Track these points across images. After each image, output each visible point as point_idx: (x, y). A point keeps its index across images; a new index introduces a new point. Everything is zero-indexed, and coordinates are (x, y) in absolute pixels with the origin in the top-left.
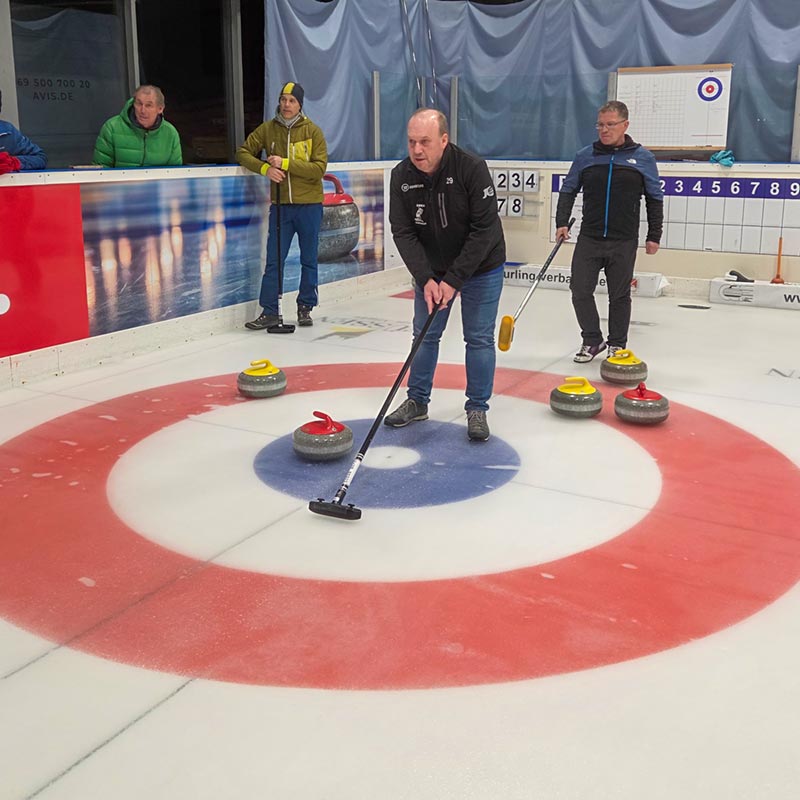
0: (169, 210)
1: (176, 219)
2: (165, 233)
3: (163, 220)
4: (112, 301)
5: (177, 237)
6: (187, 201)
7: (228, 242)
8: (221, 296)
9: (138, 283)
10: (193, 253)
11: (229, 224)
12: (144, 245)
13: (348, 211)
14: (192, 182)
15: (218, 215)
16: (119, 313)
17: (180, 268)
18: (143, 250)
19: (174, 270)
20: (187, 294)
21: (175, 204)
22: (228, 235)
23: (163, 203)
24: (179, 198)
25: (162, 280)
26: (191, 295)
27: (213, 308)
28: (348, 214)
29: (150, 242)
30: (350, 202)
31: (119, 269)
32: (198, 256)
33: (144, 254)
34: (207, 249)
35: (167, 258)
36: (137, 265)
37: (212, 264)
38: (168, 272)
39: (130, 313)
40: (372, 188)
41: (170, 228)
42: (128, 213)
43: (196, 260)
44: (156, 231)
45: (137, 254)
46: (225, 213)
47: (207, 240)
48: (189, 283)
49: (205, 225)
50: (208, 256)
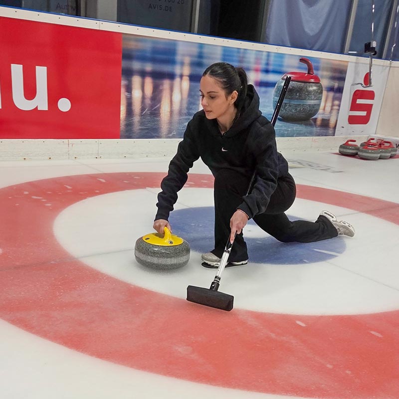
0: (182, 64)
1: (187, 71)
2: (177, 80)
3: (177, 70)
4: (136, 119)
5: (186, 84)
6: (196, 59)
9: (155, 110)
12: (162, 84)
13: (315, 88)
14: (201, 46)
16: (140, 127)
17: (185, 105)
18: (161, 88)
19: (181, 106)
21: (187, 60)
23: (178, 58)
24: (191, 56)
25: (171, 112)
28: (314, 90)
29: (166, 83)
30: (317, 81)
31: (143, 98)
33: (161, 91)
35: (177, 97)
36: (156, 97)
38: (176, 107)
39: (148, 129)
40: (337, 75)
41: (181, 76)
42: (153, 60)
44: (171, 76)
45: (157, 90)
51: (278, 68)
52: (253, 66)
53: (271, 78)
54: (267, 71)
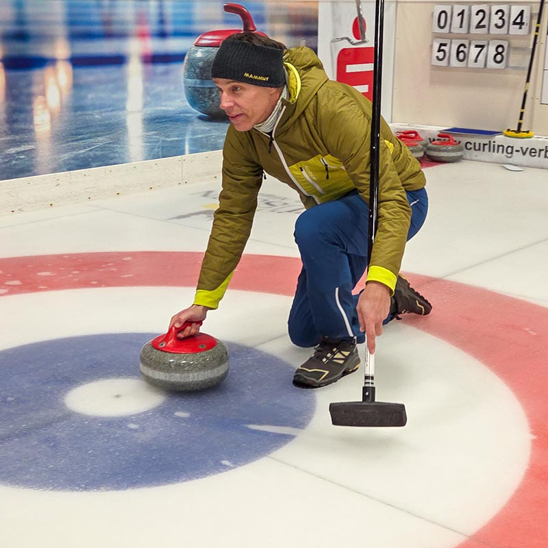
7: (76, 86)
8: (66, 156)
10: (24, 98)
11: (78, 62)
15: (61, 50)
17: (2, 116)
20: (13, 150)
22: (75, 77)
26: (18, 153)
27: (55, 171)
32: (30, 103)
34: (44, 94)
37: (52, 114)
43: (28, 107)
46: (72, 47)
47: (43, 82)
48: (17, 137)
49: (40, 62)
50: (45, 103)
51: (183, 27)
52: (133, 28)
53: (174, 45)
54: (162, 35)
